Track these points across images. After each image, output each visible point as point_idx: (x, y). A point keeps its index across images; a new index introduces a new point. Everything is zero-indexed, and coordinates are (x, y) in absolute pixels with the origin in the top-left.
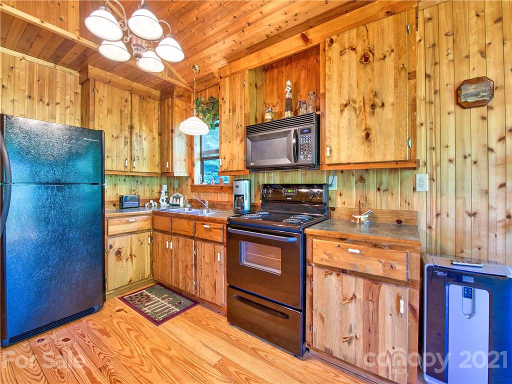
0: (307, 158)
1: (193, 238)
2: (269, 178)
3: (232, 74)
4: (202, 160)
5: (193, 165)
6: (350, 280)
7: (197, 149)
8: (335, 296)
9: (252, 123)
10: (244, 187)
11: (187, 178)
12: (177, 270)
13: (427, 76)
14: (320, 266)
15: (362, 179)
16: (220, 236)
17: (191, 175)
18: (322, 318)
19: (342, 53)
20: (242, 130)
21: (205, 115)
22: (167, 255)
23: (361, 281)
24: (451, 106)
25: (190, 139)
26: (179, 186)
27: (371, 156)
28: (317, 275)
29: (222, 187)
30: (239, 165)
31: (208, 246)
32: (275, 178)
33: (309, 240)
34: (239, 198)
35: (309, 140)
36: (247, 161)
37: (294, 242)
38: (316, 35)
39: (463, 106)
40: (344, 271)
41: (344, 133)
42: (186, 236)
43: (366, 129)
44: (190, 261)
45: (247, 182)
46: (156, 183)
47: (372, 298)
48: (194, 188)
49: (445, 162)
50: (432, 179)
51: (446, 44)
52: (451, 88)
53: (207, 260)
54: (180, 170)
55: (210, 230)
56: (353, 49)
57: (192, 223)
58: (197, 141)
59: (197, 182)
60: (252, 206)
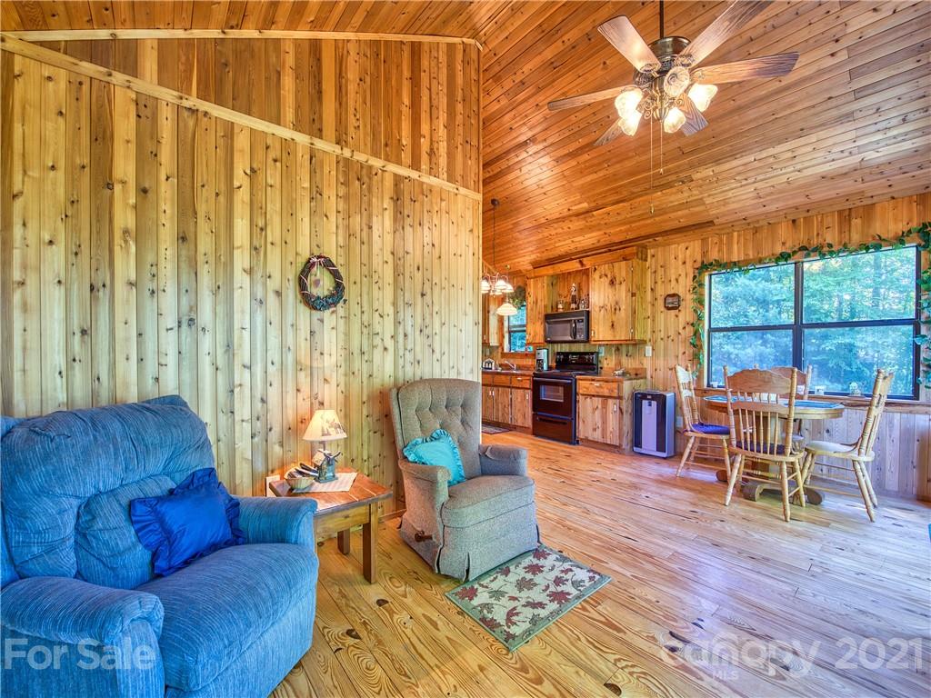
0: (581, 337)
1: (509, 387)
2: (561, 348)
3: (536, 277)
4: (510, 332)
5: (503, 337)
6: (596, 399)
7: (506, 324)
8: (590, 410)
9: (549, 312)
10: (543, 354)
11: (497, 347)
12: (498, 410)
13: (652, 289)
14: (583, 395)
15: (618, 349)
16: (528, 384)
17: (501, 344)
18: (584, 422)
19: (600, 277)
20: (542, 316)
21: (514, 301)
22: (489, 401)
23: (600, 399)
24: (663, 309)
25: (501, 319)
26: (491, 353)
27: (615, 336)
28: (580, 398)
29: (526, 355)
30: (540, 339)
31: (520, 391)
32: (566, 348)
33: (578, 382)
34: (540, 362)
35: (581, 326)
36: (545, 337)
38: (588, 262)
39: (669, 309)
40: (593, 396)
41: (601, 322)
42: (504, 386)
43: (612, 322)
44: (507, 401)
45: (546, 351)
47: (605, 406)
48: (504, 355)
49: (659, 340)
50: (653, 349)
51: (661, 271)
52: (663, 297)
53: (519, 400)
54: (494, 341)
55: (522, 381)
56: (606, 276)
57: (509, 378)
58: (506, 319)
59: (506, 350)
60: (550, 368)
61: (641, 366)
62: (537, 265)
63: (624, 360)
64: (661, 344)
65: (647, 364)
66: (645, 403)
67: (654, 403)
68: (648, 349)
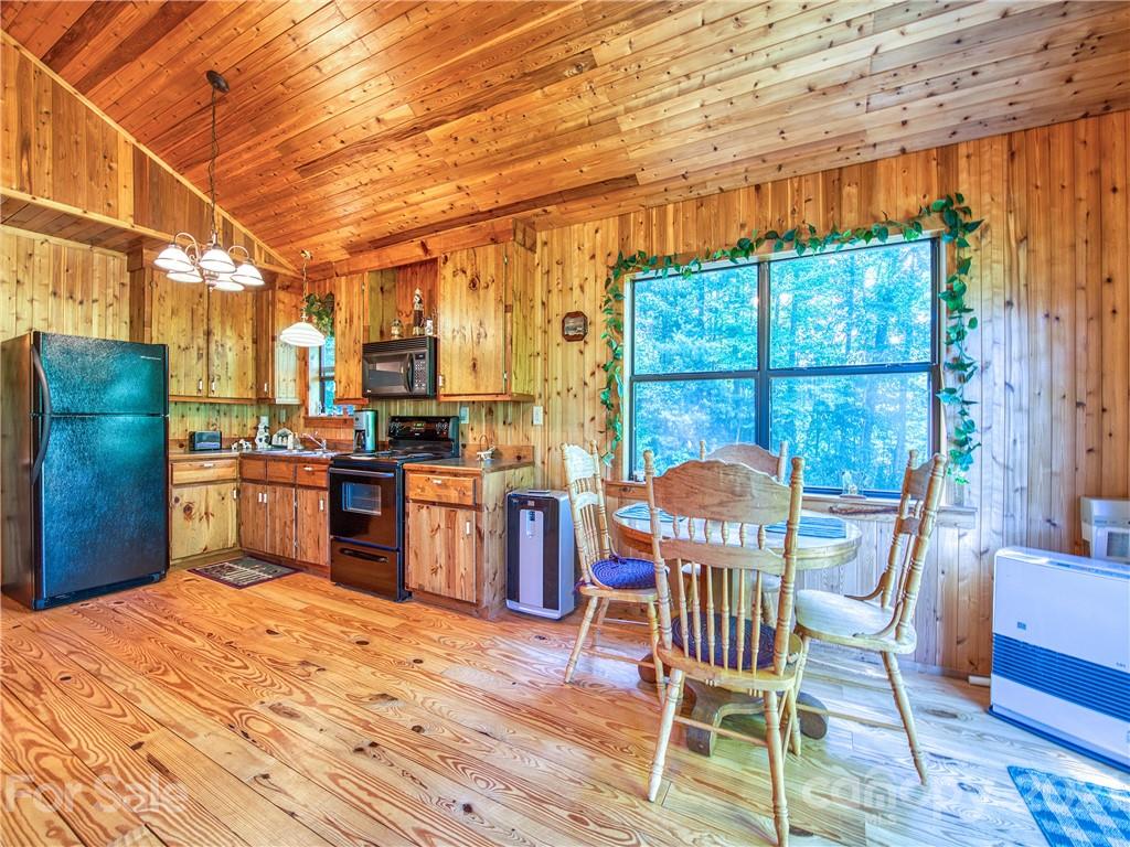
0: (421, 387)
1: (293, 485)
2: (402, 408)
3: (350, 273)
4: (322, 380)
5: (307, 387)
6: (436, 509)
7: (314, 364)
8: (426, 530)
9: (375, 338)
10: (366, 419)
11: (299, 406)
12: (274, 531)
13: (543, 304)
14: (415, 501)
15: (490, 412)
16: (324, 483)
17: (304, 403)
18: (416, 554)
19: (454, 275)
20: (359, 347)
21: (321, 319)
22: (260, 512)
23: (443, 509)
24: (560, 339)
25: (303, 355)
26: (288, 418)
27: (477, 387)
28: (411, 507)
29: (345, 420)
30: (355, 391)
31: (311, 494)
32: (407, 409)
33: (410, 476)
34: (360, 433)
35: (422, 366)
36: (364, 389)
37: (389, 478)
38: (436, 244)
39: (569, 339)
40: (434, 503)
41: (456, 360)
42: (285, 484)
43: (474, 359)
44: (288, 514)
45: (370, 414)
46: (249, 414)
47: (451, 523)
48: (309, 422)
49: (554, 395)
50: (545, 412)
51: (556, 272)
52: (560, 318)
53: (309, 511)
54: (285, 393)
55: (313, 473)
56: (464, 272)
57: (292, 466)
58: (313, 354)
59: (314, 411)
60: (378, 446)
61: (525, 443)
62: (355, 249)
63: (500, 430)
64: (556, 402)
65: (536, 438)
66: (525, 514)
67: (539, 515)
68: (538, 410)
